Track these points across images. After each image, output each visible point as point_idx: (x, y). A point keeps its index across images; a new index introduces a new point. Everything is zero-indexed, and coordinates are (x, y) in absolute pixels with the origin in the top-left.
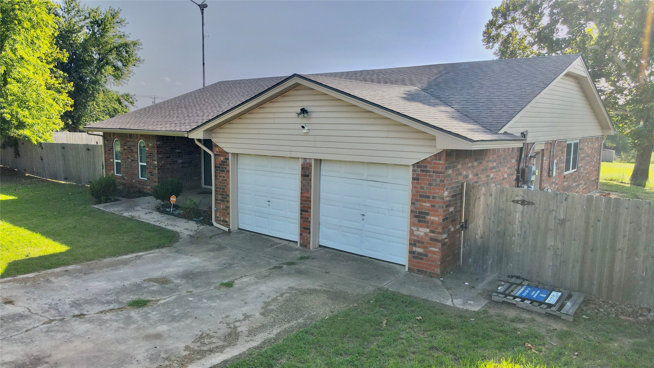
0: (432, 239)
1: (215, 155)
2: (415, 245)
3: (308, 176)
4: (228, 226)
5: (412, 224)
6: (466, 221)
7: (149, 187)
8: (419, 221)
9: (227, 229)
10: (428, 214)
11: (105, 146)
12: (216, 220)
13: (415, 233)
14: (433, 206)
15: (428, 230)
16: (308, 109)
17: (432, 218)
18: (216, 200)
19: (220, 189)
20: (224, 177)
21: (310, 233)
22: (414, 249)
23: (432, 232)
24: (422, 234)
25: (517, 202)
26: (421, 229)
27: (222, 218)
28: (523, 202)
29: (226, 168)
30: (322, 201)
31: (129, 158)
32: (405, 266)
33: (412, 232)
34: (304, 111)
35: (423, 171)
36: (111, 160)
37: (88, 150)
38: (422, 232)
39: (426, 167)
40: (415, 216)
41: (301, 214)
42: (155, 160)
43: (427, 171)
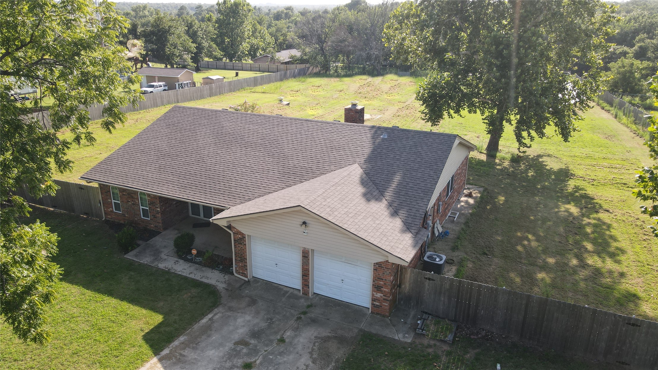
0: (384, 299)
1: (234, 233)
2: (375, 301)
3: (307, 257)
4: (246, 277)
5: (373, 291)
6: (400, 284)
7: (152, 226)
8: (377, 290)
9: (247, 279)
10: (382, 287)
11: (101, 189)
12: (236, 272)
13: (375, 295)
14: (385, 284)
15: (382, 295)
16: (307, 222)
17: (385, 289)
18: (236, 260)
19: (239, 254)
20: (242, 247)
21: (309, 288)
22: (374, 303)
23: (384, 296)
24: (379, 296)
25: (427, 278)
26: (378, 294)
27: (241, 271)
28: (429, 279)
29: (243, 243)
30: (315, 269)
31: (129, 202)
32: (369, 308)
33: (373, 295)
34: (304, 223)
35: (379, 266)
36: (109, 200)
37: (82, 188)
38: (379, 295)
39: (381, 265)
40: (375, 287)
41: (303, 277)
43: (382, 267)
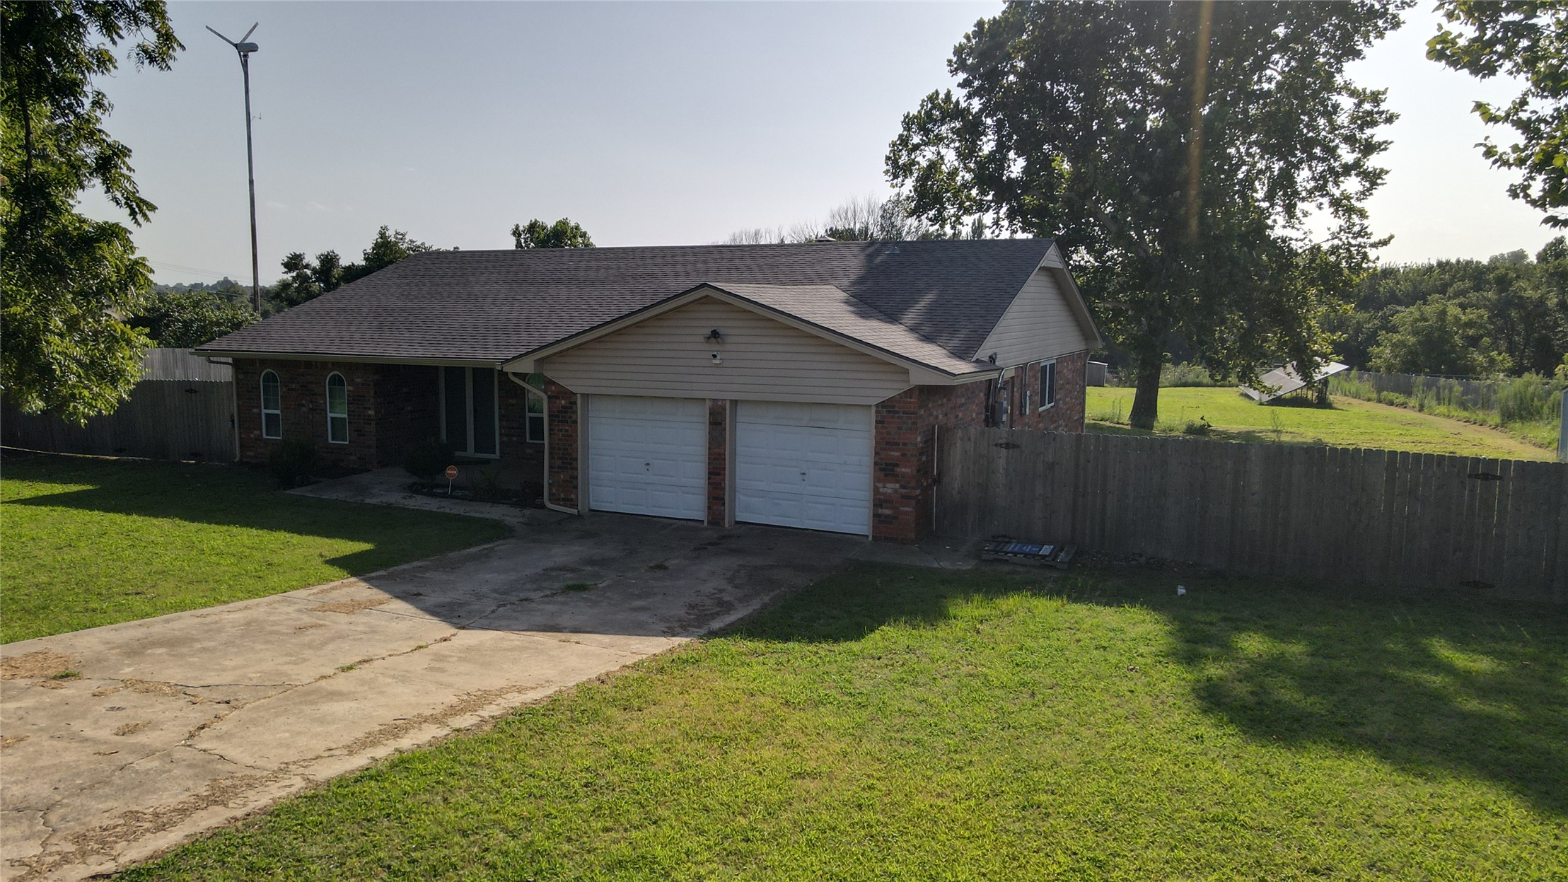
0: (904, 497)
1: (549, 397)
2: (881, 506)
3: (720, 424)
4: (575, 506)
5: (877, 479)
6: (939, 473)
8: (886, 475)
9: (574, 511)
10: (897, 465)
11: (237, 383)
12: (550, 500)
13: (881, 490)
14: (903, 455)
15: (898, 486)
16: (721, 331)
17: (903, 470)
18: (550, 467)
19: (559, 449)
20: (567, 431)
21: (724, 504)
22: (880, 511)
23: (903, 487)
24: (890, 491)
25: (1001, 445)
26: (888, 485)
27: (562, 496)
28: (1007, 446)
29: (570, 417)
30: (739, 459)
31: (303, 405)
32: (867, 536)
33: (876, 490)
34: (715, 334)
35: (889, 412)
36: (255, 410)
37: (192, 391)
38: (890, 488)
39: (893, 407)
40: (881, 470)
41: (709, 479)
42: (369, 409)
43: (895, 412)
